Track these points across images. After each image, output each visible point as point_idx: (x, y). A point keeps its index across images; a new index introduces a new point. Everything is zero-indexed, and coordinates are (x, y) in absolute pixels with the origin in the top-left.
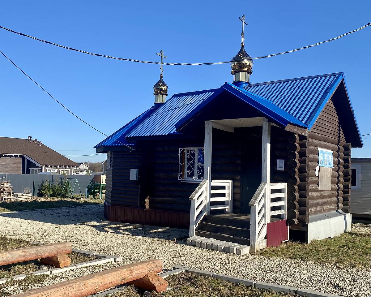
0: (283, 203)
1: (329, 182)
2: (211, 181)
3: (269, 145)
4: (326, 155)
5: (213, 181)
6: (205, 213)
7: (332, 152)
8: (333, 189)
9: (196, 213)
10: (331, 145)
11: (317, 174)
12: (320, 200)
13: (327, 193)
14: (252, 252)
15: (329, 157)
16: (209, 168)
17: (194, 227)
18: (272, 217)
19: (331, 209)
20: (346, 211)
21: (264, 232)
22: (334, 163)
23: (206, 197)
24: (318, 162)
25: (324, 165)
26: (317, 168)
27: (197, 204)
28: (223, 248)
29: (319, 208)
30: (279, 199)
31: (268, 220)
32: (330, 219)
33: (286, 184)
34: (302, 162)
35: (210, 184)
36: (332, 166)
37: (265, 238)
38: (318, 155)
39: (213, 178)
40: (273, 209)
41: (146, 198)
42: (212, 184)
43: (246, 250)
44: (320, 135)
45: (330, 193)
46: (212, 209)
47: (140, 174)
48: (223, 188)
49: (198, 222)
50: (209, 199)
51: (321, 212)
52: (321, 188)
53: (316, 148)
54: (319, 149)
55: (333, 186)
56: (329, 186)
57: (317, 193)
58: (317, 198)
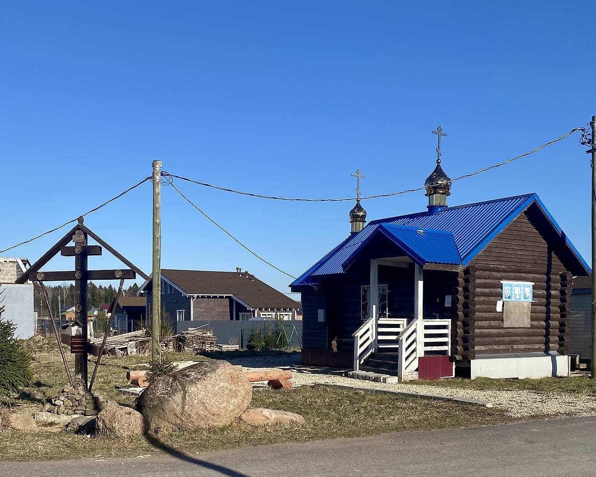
0: (448, 340)
1: (526, 319)
2: (377, 319)
3: (421, 283)
4: (519, 288)
5: (380, 319)
6: (372, 351)
7: (533, 284)
8: (532, 327)
9: (360, 351)
10: (531, 276)
13: (521, 331)
14: (400, 380)
15: (524, 290)
16: (374, 306)
17: (357, 363)
18: (427, 352)
20: (562, 353)
21: (415, 365)
22: (534, 296)
23: (372, 334)
24: (502, 297)
25: (513, 299)
26: (500, 303)
27: (360, 342)
29: (502, 347)
31: (421, 354)
33: (450, 320)
34: (466, 297)
35: (376, 322)
36: (530, 300)
37: (416, 371)
39: (381, 314)
41: (333, 340)
42: (379, 322)
44: (504, 267)
45: (530, 330)
46: (380, 347)
49: (364, 358)
50: (376, 337)
51: (507, 351)
52: (506, 324)
53: (496, 282)
54: (502, 282)
55: (535, 323)
56: (526, 322)
57: (499, 331)
58: (498, 335)
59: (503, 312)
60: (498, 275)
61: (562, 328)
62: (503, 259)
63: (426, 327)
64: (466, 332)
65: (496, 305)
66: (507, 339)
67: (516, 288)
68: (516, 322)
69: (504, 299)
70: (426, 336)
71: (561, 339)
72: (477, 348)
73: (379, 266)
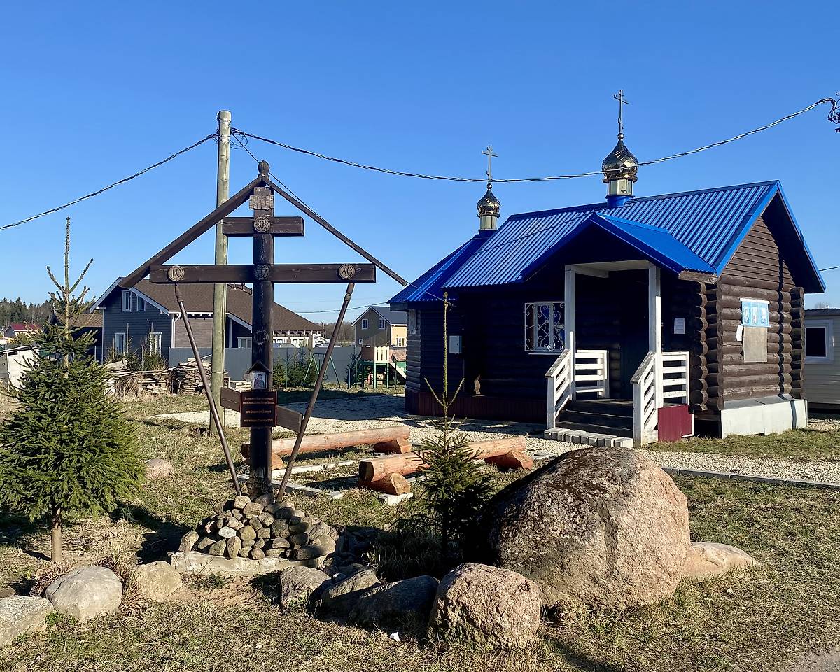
0: (685, 381)
1: (763, 350)
2: (575, 352)
3: (658, 300)
4: (756, 308)
5: (579, 351)
6: (569, 398)
7: (768, 302)
8: (769, 361)
9: (556, 397)
10: (766, 292)
11: (739, 338)
12: (746, 377)
13: (758, 367)
14: (637, 445)
15: (761, 311)
16: (572, 333)
17: (553, 416)
18: (666, 400)
19: (767, 393)
20: (798, 397)
21: (654, 420)
22: (771, 320)
23: (569, 374)
24: (741, 320)
25: (752, 324)
26: (740, 329)
27: (556, 384)
28: (596, 440)
29: (743, 390)
30: (678, 376)
31: (660, 403)
32: (763, 406)
33: (688, 353)
34: (711, 321)
35: (574, 355)
36: (767, 324)
37: (656, 428)
38: (741, 309)
39: (579, 346)
40: (667, 389)
41: (475, 379)
42: (578, 356)
43: (628, 443)
44: (742, 279)
45: (767, 366)
46: (578, 392)
47: (464, 344)
48: (594, 361)
49: (560, 409)
50: (574, 378)
51: (747, 395)
52: (747, 359)
53: (736, 299)
54: (741, 299)
55: (771, 356)
56: (763, 356)
57: (740, 367)
58: (740, 374)
59: (742, 342)
60: (737, 289)
61: (795, 363)
62: (741, 268)
63: (666, 364)
64: (710, 370)
65: (736, 332)
66: (747, 378)
67: (754, 308)
68: (755, 355)
69: (744, 324)
70: (666, 376)
71: (795, 377)
72: (726, 392)
73: (578, 277)
